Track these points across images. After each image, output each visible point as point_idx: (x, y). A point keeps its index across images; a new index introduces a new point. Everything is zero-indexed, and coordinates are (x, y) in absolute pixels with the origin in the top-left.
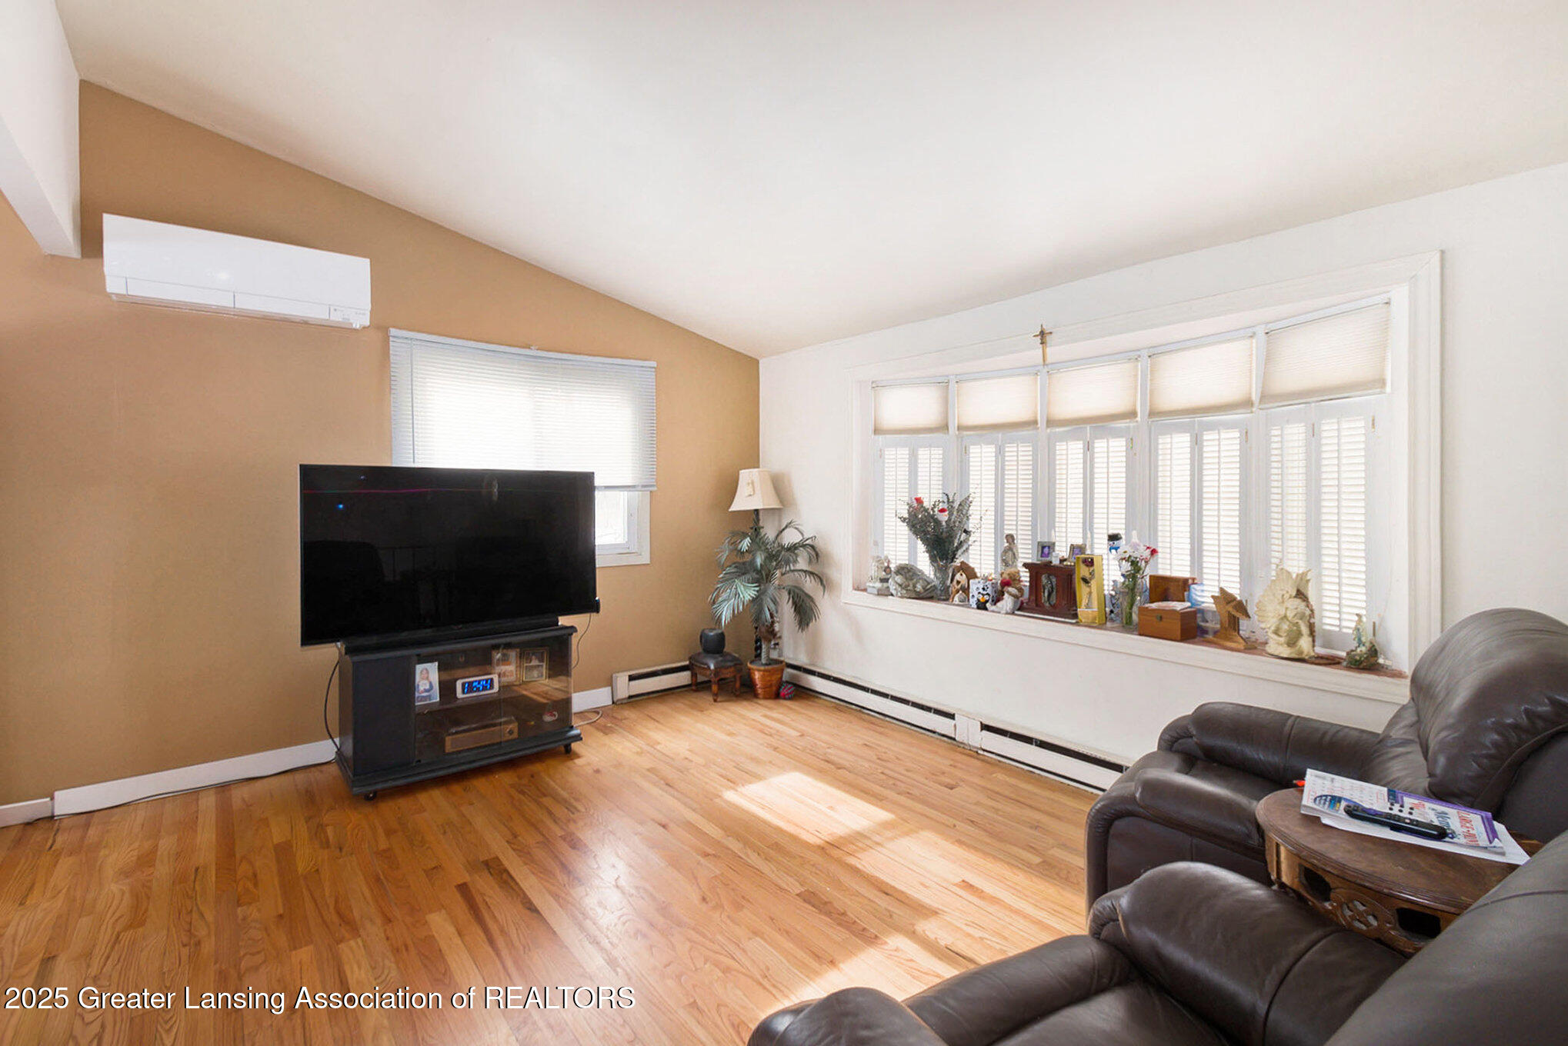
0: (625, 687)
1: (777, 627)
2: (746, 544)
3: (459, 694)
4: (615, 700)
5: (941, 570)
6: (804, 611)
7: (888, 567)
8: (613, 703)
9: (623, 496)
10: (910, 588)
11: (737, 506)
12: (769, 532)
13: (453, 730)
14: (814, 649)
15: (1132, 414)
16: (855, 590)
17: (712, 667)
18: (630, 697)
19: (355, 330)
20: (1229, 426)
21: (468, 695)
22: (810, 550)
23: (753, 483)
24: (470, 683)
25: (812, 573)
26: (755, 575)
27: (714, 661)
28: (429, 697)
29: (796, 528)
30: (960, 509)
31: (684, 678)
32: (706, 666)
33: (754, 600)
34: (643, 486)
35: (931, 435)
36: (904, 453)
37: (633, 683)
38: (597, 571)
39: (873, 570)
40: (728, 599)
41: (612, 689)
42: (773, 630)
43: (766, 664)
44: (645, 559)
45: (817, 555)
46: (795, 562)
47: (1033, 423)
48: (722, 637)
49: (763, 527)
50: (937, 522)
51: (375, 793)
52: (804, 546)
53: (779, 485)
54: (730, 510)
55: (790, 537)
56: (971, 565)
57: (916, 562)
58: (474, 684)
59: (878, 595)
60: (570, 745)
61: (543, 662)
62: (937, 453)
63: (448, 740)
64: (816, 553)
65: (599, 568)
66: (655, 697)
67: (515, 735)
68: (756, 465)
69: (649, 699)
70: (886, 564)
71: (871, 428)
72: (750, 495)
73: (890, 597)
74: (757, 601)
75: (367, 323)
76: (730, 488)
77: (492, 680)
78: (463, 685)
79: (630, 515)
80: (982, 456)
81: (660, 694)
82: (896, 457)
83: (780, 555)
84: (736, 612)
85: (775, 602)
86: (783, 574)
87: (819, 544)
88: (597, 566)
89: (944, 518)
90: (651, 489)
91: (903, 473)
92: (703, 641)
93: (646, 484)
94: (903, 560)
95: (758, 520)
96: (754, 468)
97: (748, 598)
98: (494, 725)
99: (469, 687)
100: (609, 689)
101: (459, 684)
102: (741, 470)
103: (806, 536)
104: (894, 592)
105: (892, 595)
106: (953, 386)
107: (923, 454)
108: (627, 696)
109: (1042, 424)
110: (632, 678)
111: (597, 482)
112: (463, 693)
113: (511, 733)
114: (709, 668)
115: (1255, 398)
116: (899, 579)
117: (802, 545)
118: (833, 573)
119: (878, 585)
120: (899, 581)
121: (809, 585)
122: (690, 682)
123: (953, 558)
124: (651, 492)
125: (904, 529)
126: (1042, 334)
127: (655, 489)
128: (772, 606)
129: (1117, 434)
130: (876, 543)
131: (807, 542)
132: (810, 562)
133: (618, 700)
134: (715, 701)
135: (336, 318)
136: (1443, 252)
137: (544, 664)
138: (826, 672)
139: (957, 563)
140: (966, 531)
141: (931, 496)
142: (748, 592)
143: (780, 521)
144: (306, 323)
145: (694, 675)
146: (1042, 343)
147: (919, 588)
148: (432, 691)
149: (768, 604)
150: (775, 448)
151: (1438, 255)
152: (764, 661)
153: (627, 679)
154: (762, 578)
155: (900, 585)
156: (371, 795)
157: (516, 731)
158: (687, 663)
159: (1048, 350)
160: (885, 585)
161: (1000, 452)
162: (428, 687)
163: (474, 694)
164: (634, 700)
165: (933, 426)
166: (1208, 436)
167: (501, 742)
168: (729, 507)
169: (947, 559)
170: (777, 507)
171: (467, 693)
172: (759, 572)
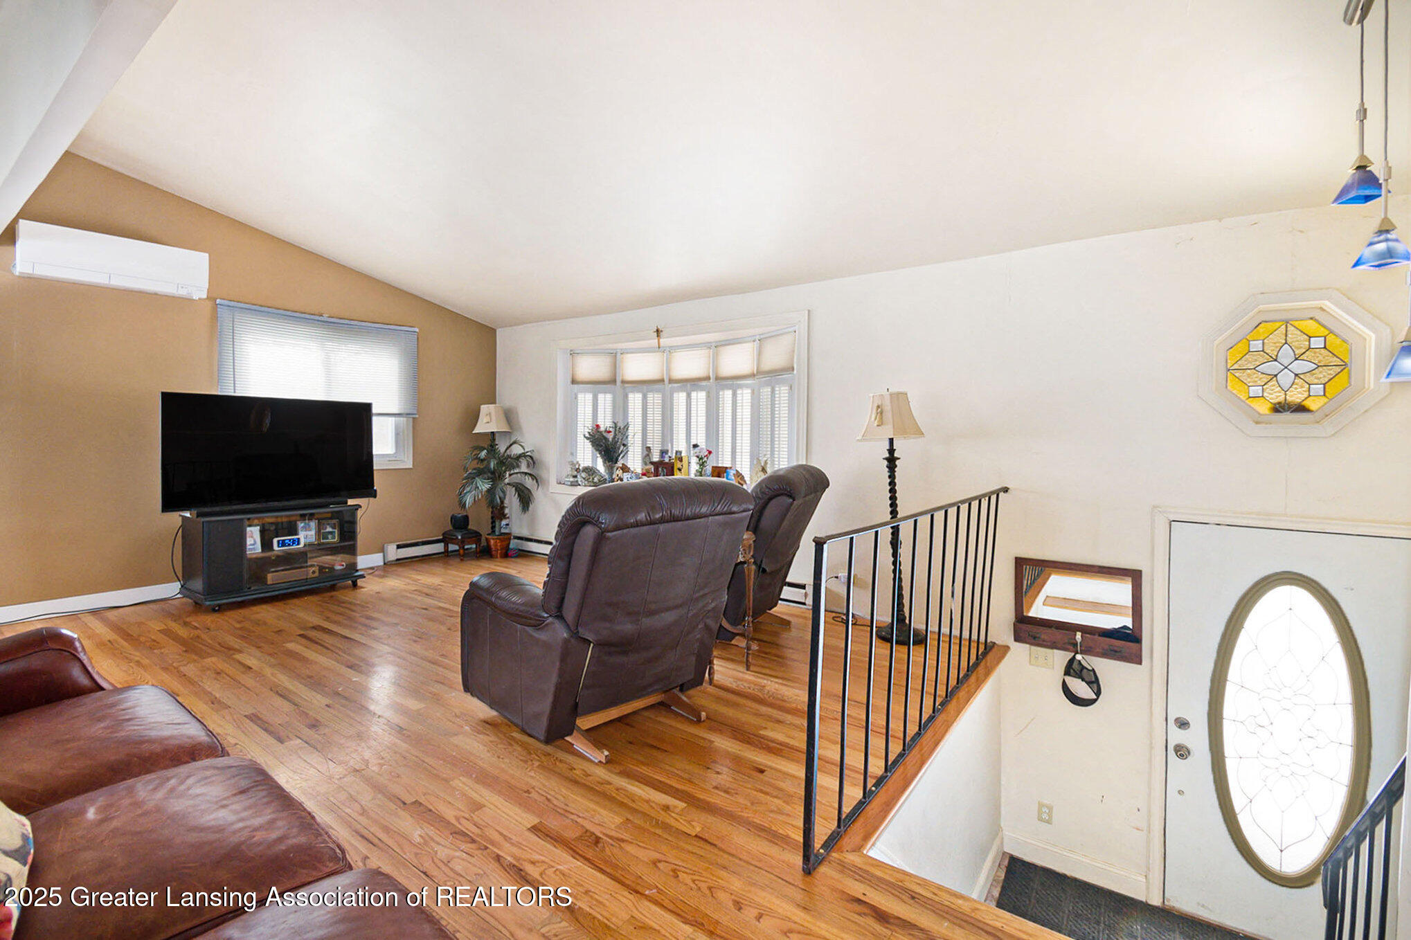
0: (393, 553)
1: (507, 511)
2: (483, 454)
3: (276, 547)
4: (386, 561)
5: (610, 470)
6: (525, 499)
7: (579, 468)
8: (385, 564)
9: (392, 420)
10: (591, 480)
11: (478, 429)
12: (502, 448)
13: (273, 570)
14: (532, 523)
15: (708, 378)
16: (558, 484)
17: (460, 537)
18: (398, 560)
19: (194, 300)
20: (747, 386)
21: (281, 548)
22: (528, 459)
23: (490, 414)
24: (284, 541)
25: (530, 475)
26: (489, 475)
27: (461, 534)
28: (254, 549)
29: (520, 445)
30: (621, 431)
31: (439, 548)
32: (454, 537)
33: (488, 491)
34: (407, 414)
35: (604, 386)
36: (589, 396)
37: (399, 550)
38: (375, 472)
39: (568, 470)
40: (470, 492)
41: (384, 556)
42: (504, 512)
43: (498, 535)
44: (409, 464)
45: (534, 463)
46: (518, 466)
47: (662, 381)
48: (466, 518)
49: (497, 445)
50: (606, 439)
51: (220, 606)
52: (525, 456)
53: (509, 416)
54: (474, 432)
55: (516, 450)
56: (629, 466)
57: (596, 465)
58: (286, 541)
59: (572, 485)
60: (356, 581)
61: (335, 529)
62: (609, 397)
63: (270, 576)
64: (532, 461)
65: (377, 470)
66: (417, 561)
67: (317, 574)
68: (493, 402)
69: (412, 561)
70: (577, 467)
71: (569, 380)
72: (488, 422)
73: (579, 487)
74: (491, 492)
75: (205, 296)
76: (474, 417)
77: (299, 539)
78: (278, 541)
79: (397, 434)
80: (635, 399)
81: (420, 558)
82: (585, 400)
83: (509, 463)
84: (476, 499)
85: (504, 492)
86: (510, 475)
87: (535, 456)
88: (375, 468)
89: (610, 437)
90: (414, 416)
91: (589, 409)
92: (453, 521)
93: (408, 412)
94: (588, 463)
95: (494, 440)
96: (491, 404)
97: (485, 489)
98: (301, 567)
99: (283, 544)
100: (381, 554)
101: (275, 541)
102: (482, 404)
103: (526, 450)
104: (580, 483)
105: (579, 485)
106: (619, 354)
107: (601, 396)
108: (395, 558)
109: (666, 380)
110: (399, 547)
111: (374, 410)
112: (279, 547)
113: (314, 572)
114: (457, 538)
115: (755, 372)
116: (584, 475)
117: (523, 455)
118: (543, 474)
119: (572, 479)
120: (584, 476)
121: (529, 482)
122: (443, 551)
123: (616, 461)
124: (414, 418)
125: (588, 445)
126: (657, 331)
127: (417, 416)
128: (501, 495)
129: (702, 389)
130: (572, 454)
131: (528, 454)
132: (528, 466)
133: (388, 562)
134: (462, 560)
135: (182, 292)
136: (809, 311)
137: (336, 531)
138: (539, 539)
139: (619, 464)
140: (624, 445)
141: (605, 423)
142: (484, 486)
143: (510, 439)
144: (156, 294)
145: (446, 546)
146: (658, 336)
147: (596, 480)
148: (256, 546)
149: (498, 494)
150: (507, 390)
151: (807, 312)
152: (497, 533)
153: (395, 547)
154: (496, 477)
155: (584, 479)
156: (217, 608)
157: (317, 571)
158: (441, 537)
159: (661, 340)
160: (576, 479)
161: (645, 398)
162: (252, 542)
163: (286, 548)
164: (400, 562)
165: (607, 380)
166: (739, 392)
167: (307, 579)
168: (473, 430)
169: (612, 461)
170: (507, 430)
171: (281, 547)
172: (493, 473)
